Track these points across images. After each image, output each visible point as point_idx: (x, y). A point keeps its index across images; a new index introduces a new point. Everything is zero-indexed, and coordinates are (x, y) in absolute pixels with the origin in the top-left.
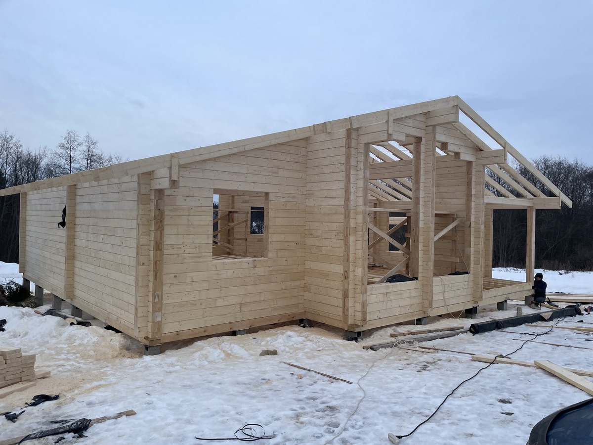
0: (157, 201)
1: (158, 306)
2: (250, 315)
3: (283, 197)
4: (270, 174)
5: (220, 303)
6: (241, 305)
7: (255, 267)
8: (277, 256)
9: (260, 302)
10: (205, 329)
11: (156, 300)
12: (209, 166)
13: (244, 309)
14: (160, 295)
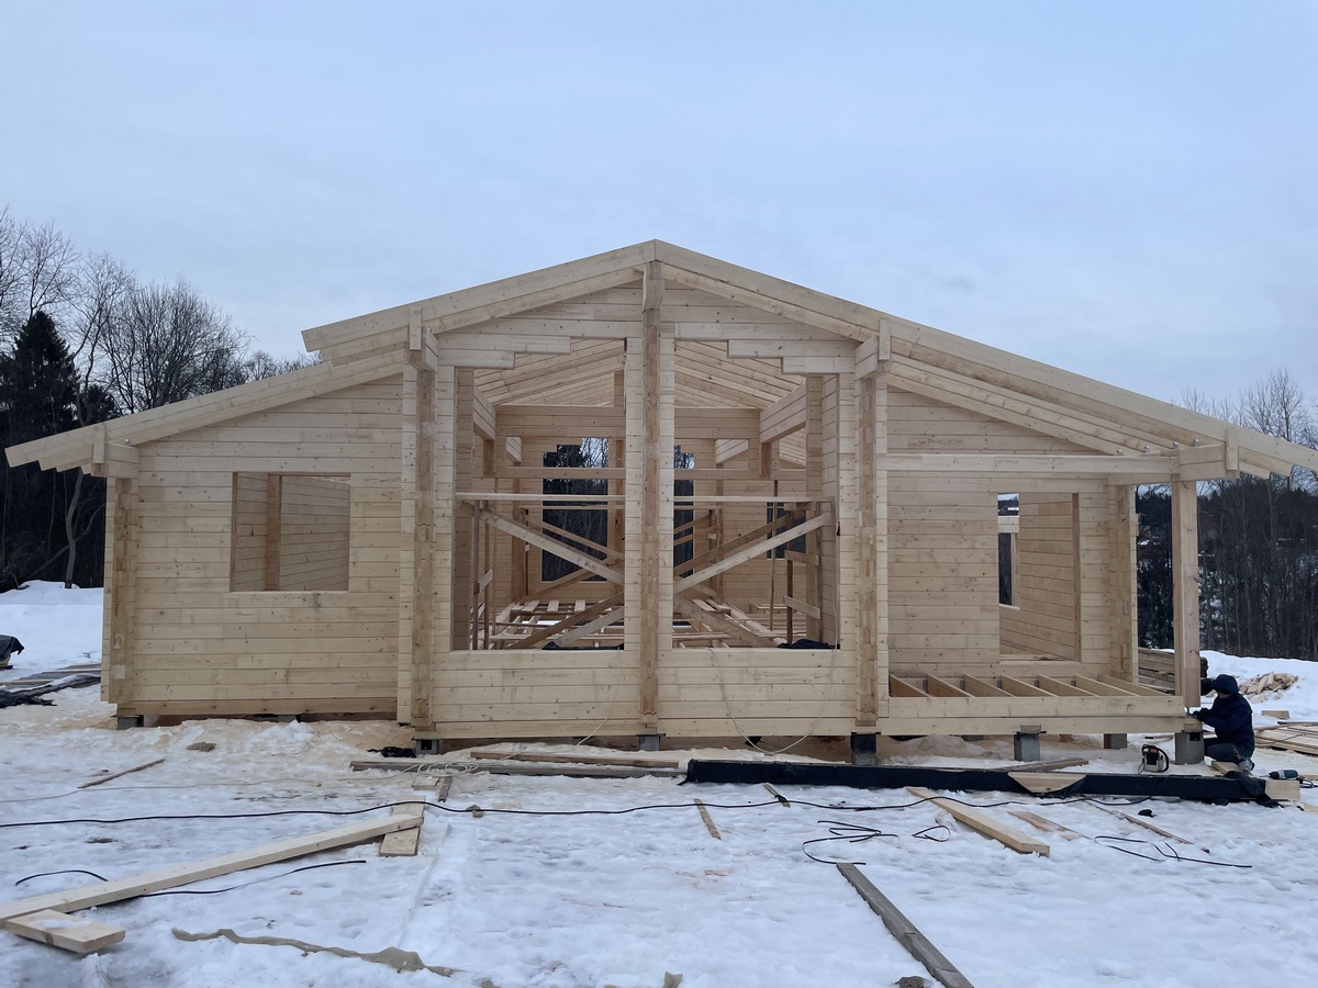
0: (119, 495)
1: (120, 655)
2: (305, 691)
3: (382, 481)
4: (353, 440)
5: (244, 663)
6: (288, 672)
7: (319, 606)
8: (369, 588)
9: (329, 669)
10: (214, 703)
11: (117, 646)
12: (224, 435)
13: (293, 678)
14: (123, 639)
